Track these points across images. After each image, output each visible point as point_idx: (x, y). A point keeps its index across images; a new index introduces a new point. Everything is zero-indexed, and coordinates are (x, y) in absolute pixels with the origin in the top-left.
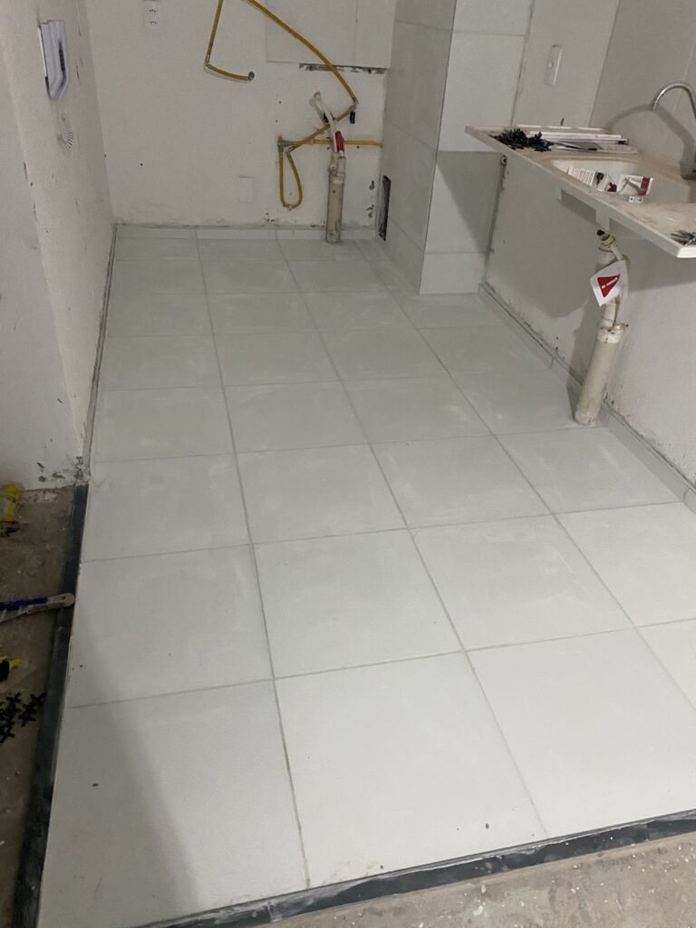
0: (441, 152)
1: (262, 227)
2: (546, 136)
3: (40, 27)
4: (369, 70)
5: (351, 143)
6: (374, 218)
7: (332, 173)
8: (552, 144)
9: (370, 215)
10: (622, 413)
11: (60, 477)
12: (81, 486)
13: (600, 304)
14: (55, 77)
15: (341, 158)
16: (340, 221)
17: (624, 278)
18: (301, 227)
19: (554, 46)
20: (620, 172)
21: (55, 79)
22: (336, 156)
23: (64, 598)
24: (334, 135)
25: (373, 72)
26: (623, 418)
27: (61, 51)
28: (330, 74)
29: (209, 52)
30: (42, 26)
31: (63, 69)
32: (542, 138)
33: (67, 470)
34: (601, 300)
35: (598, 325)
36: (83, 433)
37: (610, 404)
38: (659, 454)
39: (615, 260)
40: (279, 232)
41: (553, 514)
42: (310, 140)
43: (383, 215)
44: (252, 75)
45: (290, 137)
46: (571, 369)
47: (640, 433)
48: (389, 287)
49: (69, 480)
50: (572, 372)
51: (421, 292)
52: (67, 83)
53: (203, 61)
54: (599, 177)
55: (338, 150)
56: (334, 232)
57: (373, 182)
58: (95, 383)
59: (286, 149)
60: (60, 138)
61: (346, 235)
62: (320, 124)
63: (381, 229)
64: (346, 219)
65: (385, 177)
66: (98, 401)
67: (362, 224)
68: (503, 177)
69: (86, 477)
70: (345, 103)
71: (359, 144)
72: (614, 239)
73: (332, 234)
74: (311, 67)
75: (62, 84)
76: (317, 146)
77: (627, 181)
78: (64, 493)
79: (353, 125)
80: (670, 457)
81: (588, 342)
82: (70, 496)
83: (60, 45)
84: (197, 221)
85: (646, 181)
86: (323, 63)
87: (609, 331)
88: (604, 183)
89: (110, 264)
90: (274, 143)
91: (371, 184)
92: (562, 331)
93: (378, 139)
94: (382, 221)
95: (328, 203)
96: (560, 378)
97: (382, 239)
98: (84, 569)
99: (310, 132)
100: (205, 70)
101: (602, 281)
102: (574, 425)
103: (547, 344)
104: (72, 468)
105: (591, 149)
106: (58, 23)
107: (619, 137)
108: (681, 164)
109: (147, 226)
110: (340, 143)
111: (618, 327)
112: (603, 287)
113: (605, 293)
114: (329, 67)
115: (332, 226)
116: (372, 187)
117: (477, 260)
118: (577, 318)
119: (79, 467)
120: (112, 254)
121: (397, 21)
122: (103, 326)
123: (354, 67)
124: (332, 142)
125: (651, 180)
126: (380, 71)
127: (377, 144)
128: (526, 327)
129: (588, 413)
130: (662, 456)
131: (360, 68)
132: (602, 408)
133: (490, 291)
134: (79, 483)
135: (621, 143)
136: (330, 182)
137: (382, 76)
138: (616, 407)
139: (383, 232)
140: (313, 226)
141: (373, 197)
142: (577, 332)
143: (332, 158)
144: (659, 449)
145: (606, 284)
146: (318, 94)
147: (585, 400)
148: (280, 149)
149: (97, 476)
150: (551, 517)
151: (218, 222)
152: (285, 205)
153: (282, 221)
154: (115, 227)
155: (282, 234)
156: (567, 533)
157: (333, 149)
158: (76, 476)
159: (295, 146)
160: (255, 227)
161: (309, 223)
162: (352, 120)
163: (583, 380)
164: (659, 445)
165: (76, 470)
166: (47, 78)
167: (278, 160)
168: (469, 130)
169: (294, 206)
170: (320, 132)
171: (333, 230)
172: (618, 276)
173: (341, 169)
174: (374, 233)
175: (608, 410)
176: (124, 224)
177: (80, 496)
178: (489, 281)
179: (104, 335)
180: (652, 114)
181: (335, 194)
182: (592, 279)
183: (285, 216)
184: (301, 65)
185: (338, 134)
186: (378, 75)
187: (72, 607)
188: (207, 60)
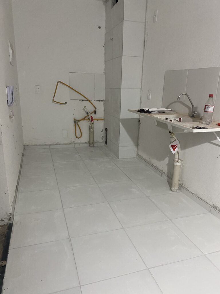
0: (122, 119)
1: (70, 144)
2: (150, 110)
3: (6, 87)
4: (99, 101)
5: (95, 119)
6: (103, 140)
7: (90, 128)
8: (152, 112)
9: (102, 139)
10: (186, 187)
11: (3, 221)
12: (10, 224)
13: (173, 153)
14: (10, 100)
15: (92, 123)
16: (93, 141)
17: (179, 145)
18: (82, 143)
19: (149, 90)
20: (172, 117)
21: (10, 101)
22: (91, 123)
23: (3, 262)
24: (90, 117)
25: (100, 101)
26: (186, 188)
27: (12, 94)
28: (88, 102)
29: (54, 97)
30: (7, 87)
31: (13, 98)
32: (149, 110)
33: (6, 218)
34: (173, 152)
35: (173, 161)
36: (12, 205)
37: (181, 184)
38: (200, 198)
39: (175, 140)
40: (75, 145)
41: (170, 220)
42: (83, 119)
43: (106, 138)
44: (66, 103)
45: (78, 118)
46: (167, 175)
47: (192, 192)
48: (110, 158)
49: (6, 222)
50: (168, 176)
51: (119, 158)
52: (13, 102)
53: (52, 100)
54: (167, 119)
55: (92, 121)
56: (92, 144)
57: (102, 130)
58: (17, 190)
59: (76, 122)
60: (10, 117)
61: (95, 145)
62: (86, 115)
63: (105, 142)
64: (95, 140)
65: (106, 128)
66: (17, 195)
67: (100, 141)
68: (139, 125)
69: (12, 220)
70: (93, 109)
71: (97, 120)
72: (174, 134)
73: (91, 145)
74: (83, 101)
75: (12, 102)
76: (85, 121)
77: (175, 119)
78: (4, 227)
79: (96, 115)
80: (203, 199)
81: (171, 167)
82: (6, 227)
83: (12, 92)
84: (50, 143)
85: (180, 119)
86: (86, 99)
87: (177, 162)
88: (169, 120)
89: (23, 156)
90: (73, 120)
91: (101, 130)
92: (163, 165)
93: (103, 118)
94: (106, 140)
95: (90, 136)
96: (165, 178)
97: (106, 145)
98: (10, 251)
99: (83, 117)
100: (52, 102)
101: (173, 146)
102: (171, 192)
103: (159, 170)
104: (7, 217)
105: (163, 113)
106: (12, 87)
107: (170, 110)
108: (189, 114)
109: (35, 145)
110: (92, 119)
111: (180, 160)
112: (173, 148)
113: (174, 150)
114: (87, 100)
115: (91, 142)
116: (102, 131)
117: (134, 148)
118: (167, 160)
119: (10, 216)
120: (23, 153)
121: (105, 88)
122: (20, 173)
123: (95, 100)
124: (90, 119)
125: (181, 118)
126: (102, 101)
127: (102, 120)
128: (152, 165)
129: (175, 188)
130: (201, 199)
131: (96, 100)
132: (179, 186)
133: (140, 156)
134: (10, 222)
135: (171, 111)
136: (90, 130)
137: (103, 102)
138: (183, 185)
139: (106, 143)
140: (85, 143)
141: (103, 134)
142: (167, 165)
143: (90, 124)
144: (199, 196)
145: (174, 147)
146: (85, 106)
147: (173, 184)
148: (75, 122)
149: (16, 219)
150: (170, 221)
151: (56, 143)
152: (77, 137)
153: (76, 142)
154: (24, 146)
155: (76, 146)
156: (175, 225)
157: (90, 122)
158: (9, 220)
159: (79, 121)
160: (67, 144)
161: (84, 142)
162: (95, 113)
163: (172, 179)
164: (199, 195)
165: (9, 218)
166: (8, 101)
167: (74, 125)
168: (128, 110)
169: (80, 137)
170: (86, 117)
171: (91, 143)
172: (177, 145)
173: (93, 126)
174: (104, 144)
175: (181, 187)
176: (27, 145)
177: (10, 227)
178: (139, 153)
179: (20, 176)
180: (178, 103)
181: (91, 133)
182: (169, 146)
183: (77, 141)
184: (80, 100)
185: (91, 117)
186: (102, 102)
187: (5, 266)
188: (53, 99)
